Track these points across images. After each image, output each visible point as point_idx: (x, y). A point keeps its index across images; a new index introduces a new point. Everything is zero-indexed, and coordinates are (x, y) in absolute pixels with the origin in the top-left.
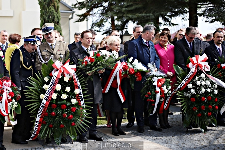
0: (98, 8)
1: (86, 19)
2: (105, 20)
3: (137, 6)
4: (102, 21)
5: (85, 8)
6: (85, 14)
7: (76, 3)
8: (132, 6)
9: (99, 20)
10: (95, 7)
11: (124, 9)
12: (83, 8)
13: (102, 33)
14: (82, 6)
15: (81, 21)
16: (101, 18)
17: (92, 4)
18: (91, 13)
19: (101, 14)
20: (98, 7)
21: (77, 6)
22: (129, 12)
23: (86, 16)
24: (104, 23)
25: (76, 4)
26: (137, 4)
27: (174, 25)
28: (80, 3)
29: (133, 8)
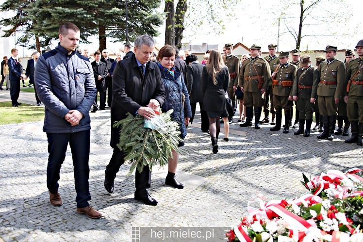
0: (23, 26)
1: (11, 35)
2: (29, 37)
3: (54, 26)
4: (26, 37)
5: (10, 25)
6: (11, 30)
7: (2, 19)
8: (50, 25)
9: (24, 36)
10: (20, 24)
11: (43, 27)
12: (8, 25)
13: (28, 48)
14: (7, 23)
15: (7, 36)
16: (26, 34)
17: (17, 21)
18: (17, 29)
19: (26, 30)
20: (23, 24)
21: (2, 22)
22: (48, 30)
23: (12, 32)
24: (28, 39)
25: (2, 21)
26: (55, 24)
27: (89, 42)
28: (5, 20)
29: (51, 27)
